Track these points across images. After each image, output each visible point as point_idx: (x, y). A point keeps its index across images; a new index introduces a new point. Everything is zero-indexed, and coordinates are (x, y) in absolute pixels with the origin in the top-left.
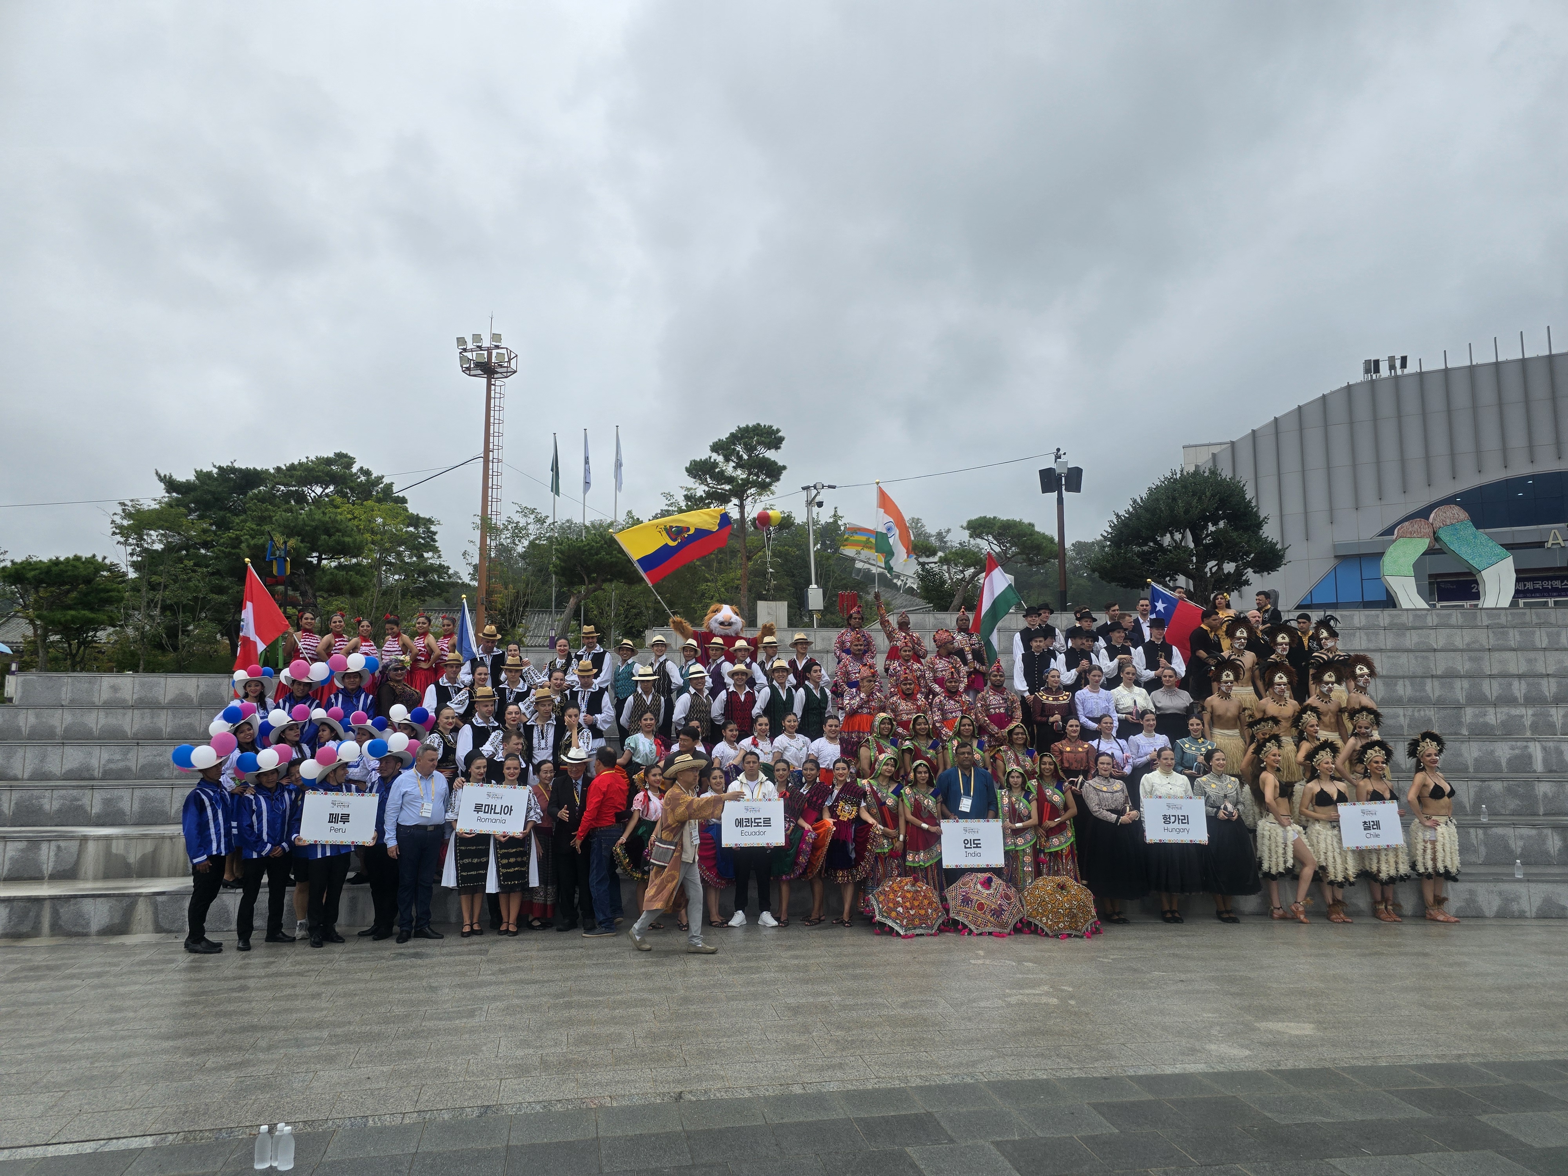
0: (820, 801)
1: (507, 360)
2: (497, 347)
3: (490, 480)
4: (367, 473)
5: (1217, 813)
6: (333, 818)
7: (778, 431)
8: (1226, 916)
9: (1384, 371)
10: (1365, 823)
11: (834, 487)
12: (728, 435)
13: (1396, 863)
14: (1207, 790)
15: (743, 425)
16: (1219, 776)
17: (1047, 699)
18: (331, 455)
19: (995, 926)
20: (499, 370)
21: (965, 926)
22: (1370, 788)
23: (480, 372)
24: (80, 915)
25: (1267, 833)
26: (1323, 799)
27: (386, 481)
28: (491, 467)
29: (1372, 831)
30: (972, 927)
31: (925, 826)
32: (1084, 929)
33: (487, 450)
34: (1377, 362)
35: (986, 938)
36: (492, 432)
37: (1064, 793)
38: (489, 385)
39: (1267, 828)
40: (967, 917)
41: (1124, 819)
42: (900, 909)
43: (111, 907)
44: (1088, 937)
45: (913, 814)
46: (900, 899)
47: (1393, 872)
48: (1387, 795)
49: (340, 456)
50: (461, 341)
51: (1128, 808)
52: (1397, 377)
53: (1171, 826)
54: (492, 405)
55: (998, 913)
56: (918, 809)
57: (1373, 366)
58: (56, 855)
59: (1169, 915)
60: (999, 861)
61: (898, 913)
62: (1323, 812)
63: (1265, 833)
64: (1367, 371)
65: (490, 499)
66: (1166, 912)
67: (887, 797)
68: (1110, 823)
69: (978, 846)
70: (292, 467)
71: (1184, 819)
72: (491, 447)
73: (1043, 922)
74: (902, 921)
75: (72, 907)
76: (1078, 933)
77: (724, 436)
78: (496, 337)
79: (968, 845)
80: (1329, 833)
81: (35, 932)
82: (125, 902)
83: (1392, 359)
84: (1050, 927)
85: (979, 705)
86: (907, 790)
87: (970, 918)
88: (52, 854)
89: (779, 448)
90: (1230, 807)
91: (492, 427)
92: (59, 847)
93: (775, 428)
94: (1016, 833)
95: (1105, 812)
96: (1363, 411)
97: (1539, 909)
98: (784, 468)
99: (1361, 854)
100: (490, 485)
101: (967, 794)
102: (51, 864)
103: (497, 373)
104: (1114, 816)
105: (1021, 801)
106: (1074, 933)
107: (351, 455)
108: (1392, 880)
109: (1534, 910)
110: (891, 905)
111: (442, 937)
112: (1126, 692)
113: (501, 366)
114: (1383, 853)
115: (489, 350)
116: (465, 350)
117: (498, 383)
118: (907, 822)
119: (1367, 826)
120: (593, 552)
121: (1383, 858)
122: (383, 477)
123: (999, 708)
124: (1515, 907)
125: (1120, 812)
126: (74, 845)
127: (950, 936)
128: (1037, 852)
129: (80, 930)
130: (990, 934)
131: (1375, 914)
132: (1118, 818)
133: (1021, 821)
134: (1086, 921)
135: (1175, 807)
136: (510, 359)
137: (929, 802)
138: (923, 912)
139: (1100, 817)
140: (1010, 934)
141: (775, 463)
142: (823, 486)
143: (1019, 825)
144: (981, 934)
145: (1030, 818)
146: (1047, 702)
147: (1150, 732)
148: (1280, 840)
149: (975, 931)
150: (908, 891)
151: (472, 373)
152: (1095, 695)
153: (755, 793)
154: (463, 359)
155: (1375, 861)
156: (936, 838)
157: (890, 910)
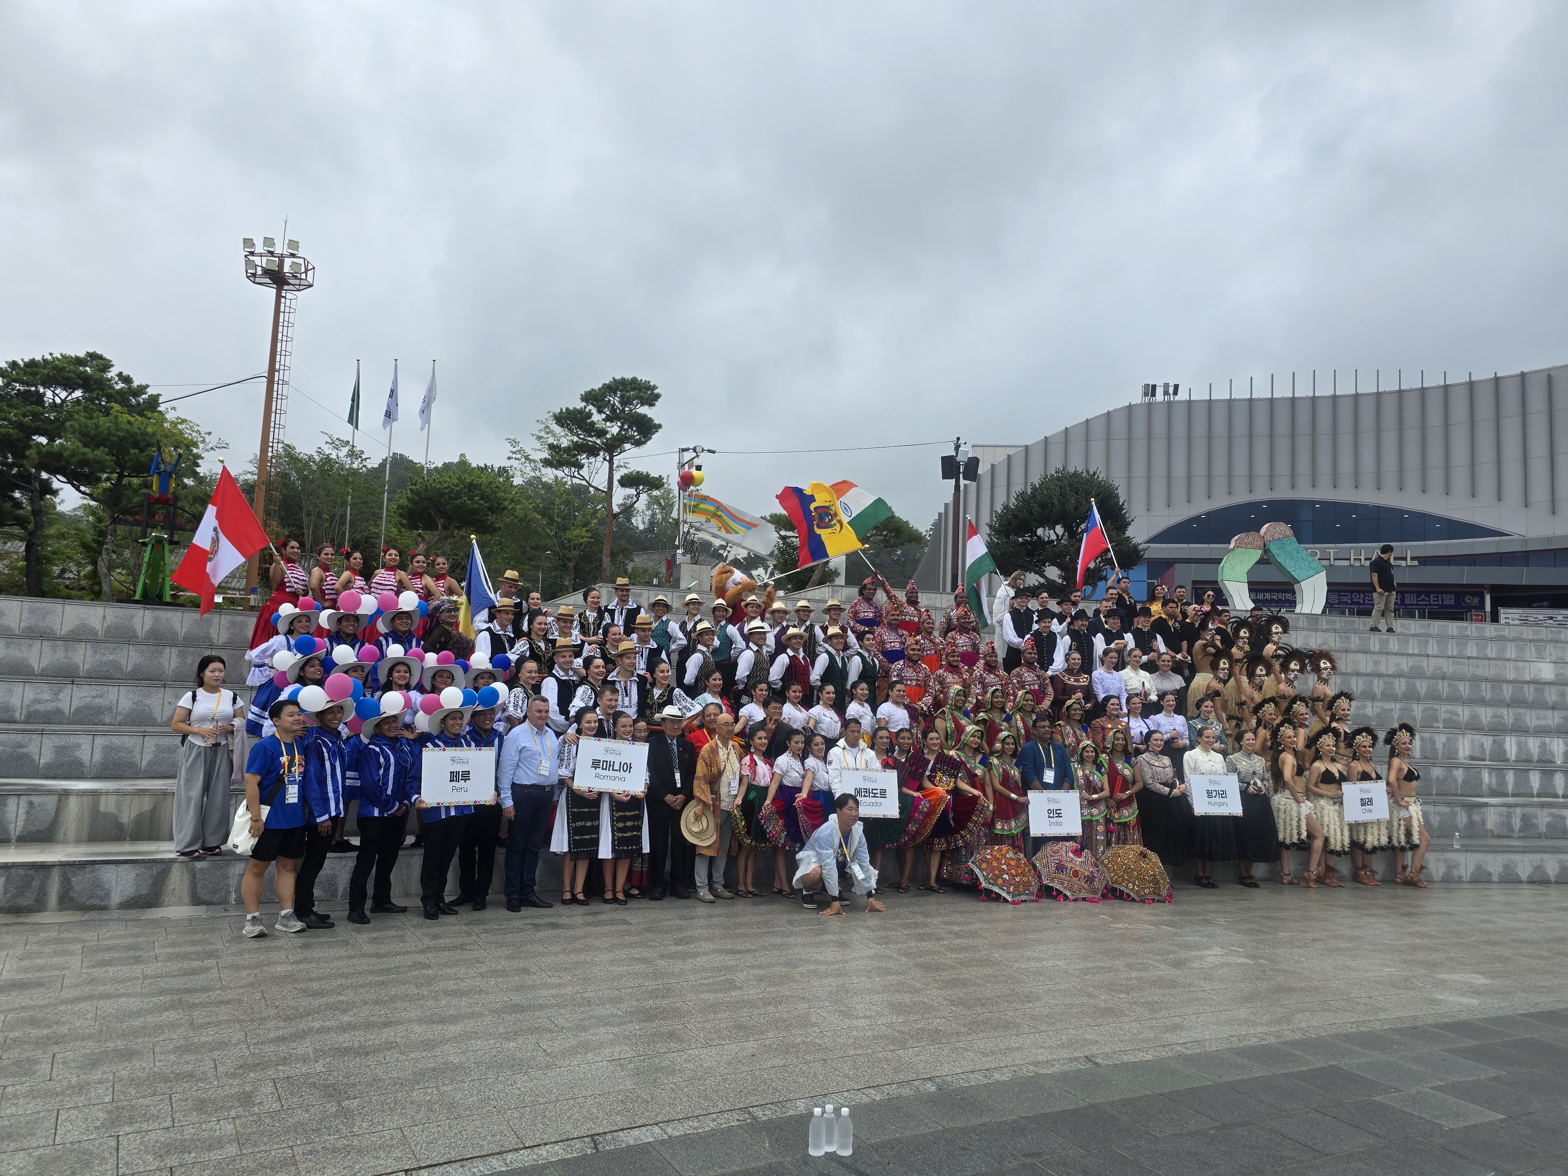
0: (921, 771)
1: (303, 270)
2: (293, 255)
3: (274, 403)
4: (127, 380)
5: (1247, 788)
6: (454, 777)
7: (655, 387)
8: (1249, 881)
9: (1160, 396)
10: (1362, 799)
11: (714, 452)
12: (600, 386)
13: (1379, 835)
14: (1239, 766)
15: (618, 377)
16: (1249, 755)
17: (1069, 679)
18: (82, 354)
19: (1089, 892)
20: (291, 281)
21: (1059, 892)
22: (1360, 769)
23: (268, 281)
24: (97, 884)
25: (1282, 807)
26: (1327, 778)
27: (150, 391)
28: (275, 389)
29: (1367, 807)
30: (1068, 894)
31: (1013, 796)
33: (272, 369)
34: (1154, 387)
35: (1082, 904)
36: (279, 349)
38: (279, 297)
39: (1283, 803)
40: (1062, 884)
41: (1172, 792)
42: (1006, 876)
43: (138, 875)
44: (1167, 902)
45: (1001, 784)
46: (1004, 867)
47: (1376, 843)
48: (1374, 776)
49: (93, 356)
50: (248, 242)
51: (1177, 782)
52: (1169, 402)
53: (1213, 800)
54: (281, 320)
55: (1090, 879)
56: (1006, 779)
57: (1151, 390)
58: (27, 813)
59: (1205, 881)
60: (1076, 829)
61: (1004, 880)
62: (1325, 789)
63: (1281, 807)
64: (1146, 394)
65: (272, 424)
66: (1201, 878)
67: (976, 768)
68: (1163, 796)
69: (1059, 816)
70: (32, 364)
71: (1223, 794)
72: (277, 367)
73: (1128, 888)
74: (1009, 888)
75: (88, 876)
76: (1160, 898)
77: (597, 386)
78: (294, 244)
79: (1051, 815)
80: (1332, 807)
81: (39, 906)
82: (155, 870)
83: (1166, 386)
85: (1015, 681)
86: (995, 761)
87: (1066, 884)
88: (22, 811)
89: (653, 405)
90: (1259, 783)
91: (279, 344)
92: (31, 803)
93: (652, 384)
94: (1092, 803)
95: (1158, 785)
96: (1140, 429)
97: (1472, 874)
98: (660, 426)
99: (1353, 827)
100: (274, 409)
101: (1050, 766)
102: (20, 824)
103: (289, 284)
104: (1167, 789)
105: (1094, 774)
106: (1157, 898)
107: (107, 356)
108: (1375, 849)
109: (1469, 875)
110: (997, 872)
111: (551, 906)
112: (1133, 674)
113: (296, 277)
114: (1369, 827)
115: (281, 258)
116: (252, 253)
117: (289, 296)
118: (995, 791)
119: (1364, 802)
120: (453, 495)
121: (1369, 830)
122: (147, 386)
123: (1034, 685)
124: (1455, 873)
125: (1170, 786)
126: (51, 802)
127: (1046, 903)
128: (1108, 821)
129: (97, 902)
130: (1084, 899)
131: (1355, 878)
133: (1096, 793)
134: (1164, 887)
135: (1215, 783)
136: (306, 272)
137: (1015, 773)
138: (1025, 879)
139: (1154, 789)
140: (1099, 900)
141: (651, 420)
142: (703, 450)
143: (1095, 796)
144: (1076, 900)
145: (1102, 790)
146: (1069, 682)
147: (1169, 712)
148: (1295, 814)
149: (1071, 898)
150: (1011, 859)
151: (257, 280)
152: (1110, 676)
153: (858, 759)
154: (249, 264)
155: (1362, 832)
156: (1024, 807)
157: (996, 877)
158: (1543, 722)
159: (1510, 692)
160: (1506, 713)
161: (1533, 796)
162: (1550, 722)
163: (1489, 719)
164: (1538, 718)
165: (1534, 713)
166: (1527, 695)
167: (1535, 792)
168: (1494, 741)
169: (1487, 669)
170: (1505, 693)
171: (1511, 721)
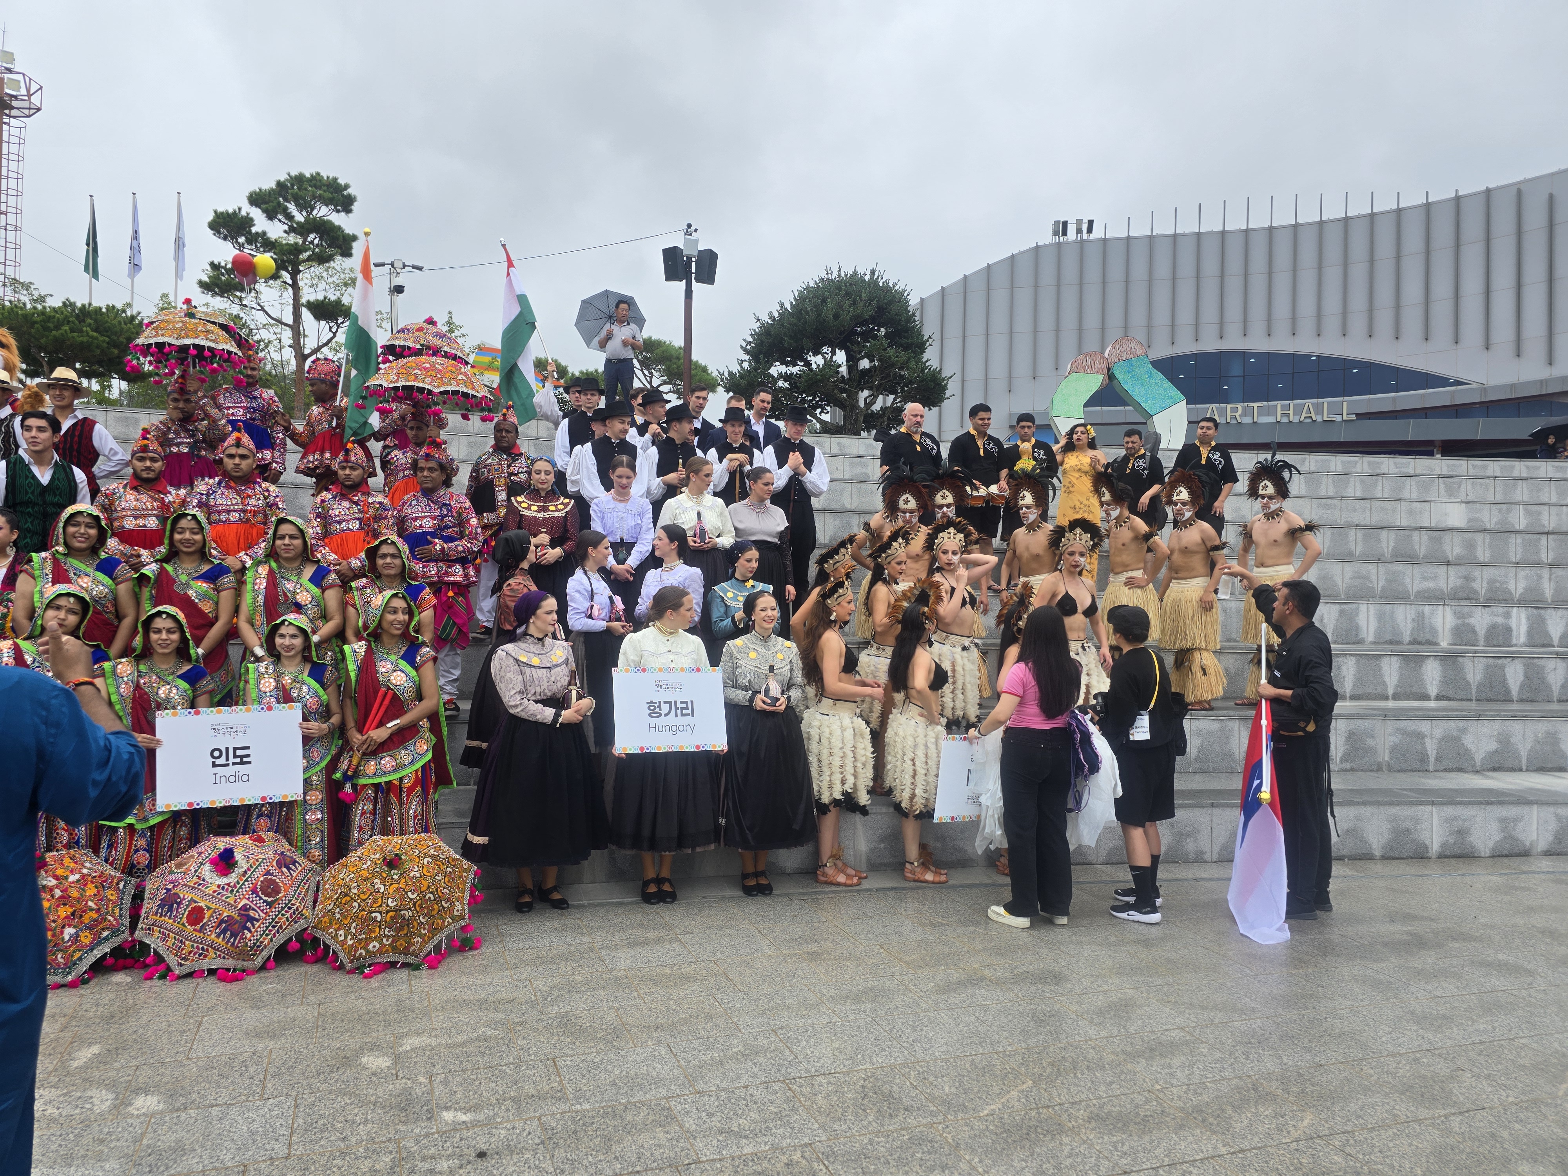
1: (25, 90)
2: (9, 71)
5: (752, 699)
9: (1071, 234)
11: (420, 269)
12: (272, 184)
14: (742, 662)
16: (766, 638)
19: (226, 955)
20: (15, 103)
30: (172, 960)
32: (430, 946)
34: (1065, 224)
37: (417, 669)
40: (166, 938)
41: (567, 715)
44: (431, 967)
51: (574, 694)
52: (1082, 242)
53: (661, 722)
55: (237, 925)
57: (1062, 228)
59: (652, 889)
64: (1056, 233)
66: (646, 884)
68: (544, 724)
69: (243, 761)
71: (686, 708)
73: (339, 939)
76: (411, 959)
79: (221, 761)
83: (1079, 222)
84: (349, 951)
87: (171, 941)
89: (349, 210)
90: (775, 690)
93: (342, 181)
95: (534, 704)
96: (1048, 274)
98: (355, 238)
104: (547, 711)
106: (402, 959)
117: (13, 122)
125: (558, 702)
130: (211, 972)
132: (557, 715)
134: (434, 931)
135: (673, 687)
136: (30, 91)
140: (264, 967)
141: (345, 231)
142: (404, 266)
144: (190, 975)
149: (177, 971)
158: (1431, 585)
159: (1392, 544)
160: (1374, 571)
161: (1386, 698)
162: (1442, 584)
163: (1347, 581)
164: (1424, 578)
165: (1417, 570)
166: (1417, 547)
167: (1391, 692)
168: (1342, 612)
169: (1368, 513)
170: (1384, 545)
171: (1381, 584)
